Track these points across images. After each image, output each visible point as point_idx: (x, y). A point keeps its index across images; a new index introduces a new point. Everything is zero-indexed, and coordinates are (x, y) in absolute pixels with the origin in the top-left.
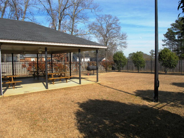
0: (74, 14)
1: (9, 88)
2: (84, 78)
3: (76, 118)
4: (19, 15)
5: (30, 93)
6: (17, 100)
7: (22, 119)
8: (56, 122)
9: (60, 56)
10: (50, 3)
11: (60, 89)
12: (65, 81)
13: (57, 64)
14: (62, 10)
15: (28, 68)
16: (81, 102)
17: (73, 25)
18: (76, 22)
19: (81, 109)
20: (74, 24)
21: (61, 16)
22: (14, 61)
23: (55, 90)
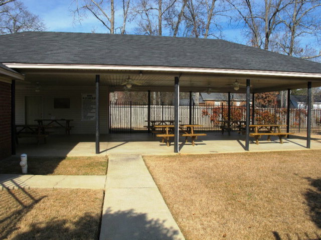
0: (294, 19)
1: (186, 143)
2: (314, 139)
3: (306, 202)
4: (199, 32)
5: (219, 154)
6: (200, 162)
7: (212, 188)
8: (269, 202)
9: (266, 98)
10: (249, 5)
11: (271, 152)
12: (279, 141)
13: (261, 111)
14: (272, 14)
15: (212, 117)
16: (314, 177)
17: (292, 41)
18: (298, 35)
19: (314, 189)
20: (294, 38)
21: (269, 25)
22: (192, 104)
23: (262, 153)
